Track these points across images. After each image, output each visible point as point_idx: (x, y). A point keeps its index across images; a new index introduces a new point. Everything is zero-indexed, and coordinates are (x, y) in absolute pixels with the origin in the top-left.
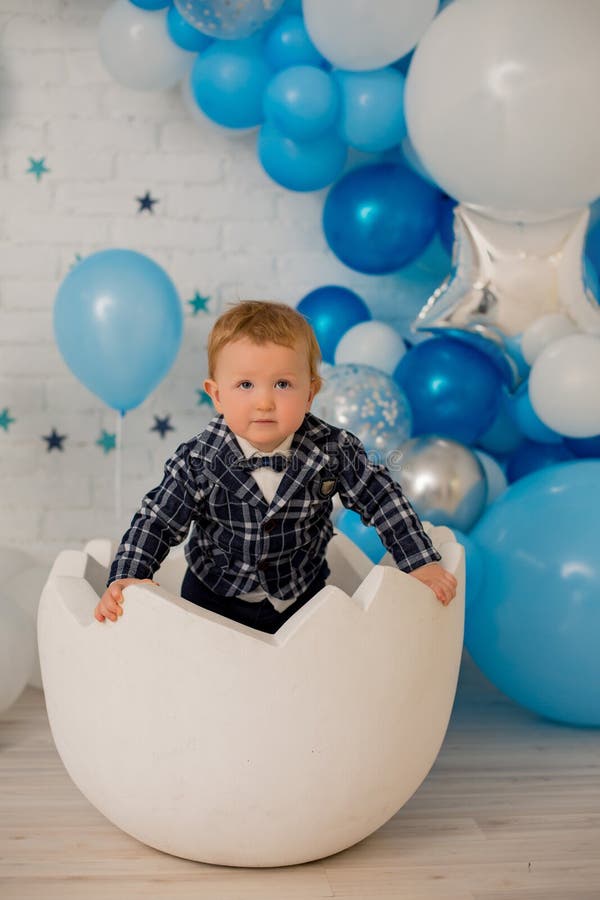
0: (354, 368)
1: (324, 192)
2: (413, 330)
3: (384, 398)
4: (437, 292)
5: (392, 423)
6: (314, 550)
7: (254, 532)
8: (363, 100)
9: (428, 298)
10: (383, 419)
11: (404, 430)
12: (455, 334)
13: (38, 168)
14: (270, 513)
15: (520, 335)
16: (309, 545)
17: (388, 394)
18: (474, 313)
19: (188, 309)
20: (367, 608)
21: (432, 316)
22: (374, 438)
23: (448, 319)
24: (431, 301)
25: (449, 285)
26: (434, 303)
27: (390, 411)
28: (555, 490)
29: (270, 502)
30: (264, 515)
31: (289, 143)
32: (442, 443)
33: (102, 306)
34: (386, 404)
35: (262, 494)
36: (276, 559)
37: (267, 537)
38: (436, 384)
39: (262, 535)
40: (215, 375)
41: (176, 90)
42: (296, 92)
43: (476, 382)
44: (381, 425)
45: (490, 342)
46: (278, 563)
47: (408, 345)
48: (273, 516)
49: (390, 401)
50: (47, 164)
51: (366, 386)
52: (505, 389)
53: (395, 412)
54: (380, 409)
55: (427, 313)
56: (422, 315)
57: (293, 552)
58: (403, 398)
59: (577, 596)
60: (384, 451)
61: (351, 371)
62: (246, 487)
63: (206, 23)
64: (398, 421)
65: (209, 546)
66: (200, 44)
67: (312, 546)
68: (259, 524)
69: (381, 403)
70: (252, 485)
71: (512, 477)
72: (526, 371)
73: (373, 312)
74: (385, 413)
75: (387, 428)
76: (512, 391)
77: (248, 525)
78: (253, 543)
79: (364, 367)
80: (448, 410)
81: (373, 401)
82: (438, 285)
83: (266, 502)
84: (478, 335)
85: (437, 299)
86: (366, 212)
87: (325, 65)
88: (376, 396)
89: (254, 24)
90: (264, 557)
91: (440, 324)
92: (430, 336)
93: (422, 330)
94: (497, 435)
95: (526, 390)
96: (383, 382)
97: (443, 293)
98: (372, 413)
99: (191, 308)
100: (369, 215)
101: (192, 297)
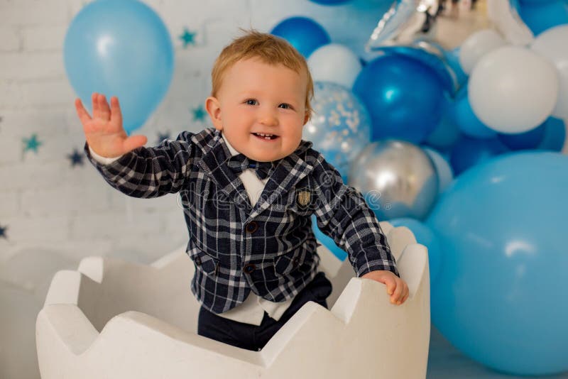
0: (319, 85)
2: (367, 50)
3: (347, 109)
4: (386, 16)
5: (355, 130)
6: (298, 258)
7: (238, 232)
9: (378, 23)
10: (346, 127)
11: (365, 135)
12: (403, 51)
14: (254, 215)
15: (458, 49)
16: (293, 252)
17: (350, 105)
18: (417, 33)
19: (177, 43)
20: (348, 321)
21: (382, 37)
22: (340, 144)
23: (395, 39)
24: (381, 24)
25: (396, 9)
26: (385, 25)
27: (352, 120)
28: (496, 180)
29: (254, 204)
30: (247, 216)
32: (398, 145)
33: (104, 44)
34: (348, 114)
35: (246, 193)
36: (259, 262)
37: (249, 238)
38: (390, 94)
39: (245, 236)
40: (219, 94)
43: (423, 90)
44: (346, 132)
45: (433, 56)
46: (262, 266)
47: (363, 63)
48: (256, 217)
49: (352, 111)
51: (331, 99)
52: (447, 95)
53: (357, 121)
54: (343, 119)
55: (379, 35)
56: (374, 37)
57: (276, 258)
58: (362, 108)
59: (521, 270)
60: (348, 154)
62: (233, 185)
64: (360, 127)
65: (198, 254)
67: (296, 254)
68: (243, 224)
69: (345, 114)
70: (238, 184)
71: (457, 170)
72: (465, 79)
74: (349, 123)
75: (351, 134)
76: (453, 96)
77: (233, 225)
78: (238, 243)
80: (399, 115)
81: (339, 113)
82: (387, 10)
83: (250, 203)
84: (422, 51)
85: (387, 23)
88: (340, 107)
90: (248, 258)
91: (389, 43)
92: (381, 54)
93: (375, 49)
94: (443, 133)
95: (466, 94)
96: (345, 96)
97: (391, 17)
98: (338, 123)
99: (182, 42)
101: (182, 34)
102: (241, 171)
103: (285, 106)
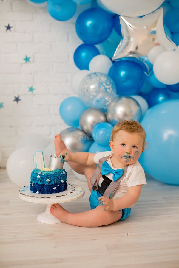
0: (96, 74)
3: (107, 85)
4: (118, 46)
5: (110, 92)
17: (108, 83)
22: (105, 97)
24: (117, 50)
25: (122, 42)
34: (108, 87)
38: (122, 73)
43: (136, 72)
44: (107, 93)
49: (109, 85)
51: (101, 81)
52: (146, 73)
53: (111, 89)
54: (106, 89)
56: (115, 55)
58: (112, 81)
69: (106, 87)
72: (151, 67)
74: (108, 90)
80: (128, 83)
81: (104, 86)
86: (89, 23)
88: (104, 84)
95: (153, 73)
96: (104, 79)
97: (120, 46)
99: (24, 61)
100: (90, 24)
101: (25, 58)
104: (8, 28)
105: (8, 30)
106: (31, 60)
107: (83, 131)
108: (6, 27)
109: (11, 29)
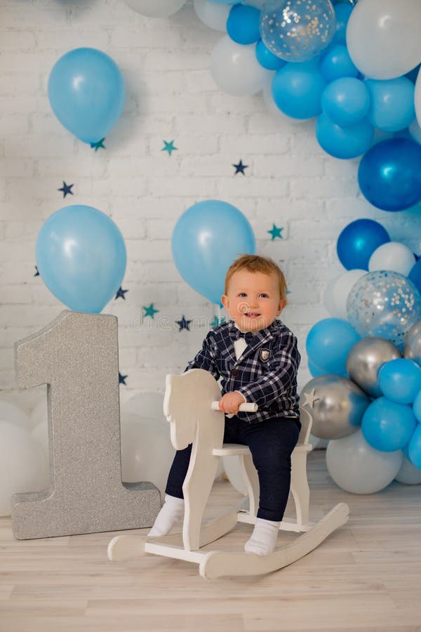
0: (384, 273)
1: (360, 158)
3: (405, 293)
5: (411, 309)
8: (387, 99)
10: (405, 306)
11: (418, 313)
13: (169, 147)
17: (407, 290)
22: (399, 319)
27: (409, 301)
31: (337, 127)
34: (406, 296)
35: (234, 354)
37: (233, 380)
39: (230, 378)
41: (259, 95)
42: (343, 95)
44: (404, 310)
47: (416, 257)
49: (409, 294)
50: (175, 145)
51: (393, 285)
53: (412, 301)
54: (402, 300)
58: (417, 292)
60: (406, 326)
61: (383, 275)
62: (228, 350)
63: (284, 53)
64: (415, 307)
66: (277, 65)
69: (403, 296)
70: (232, 348)
73: (391, 235)
74: (406, 302)
75: (408, 312)
79: (390, 272)
81: (400, 295)
86: (387, 171)
87: (360, 76)
88: (400, 291)
89: (315, 52)
96: (404, 282)
98: (398, 303)
99: (270, 236)
100: (389, 172)
101: (271, 228)
102: (235, 339)
103: (264, 296)
104: (240, 168)
105: (240, 174)
106: (283, 233)
107: (353, 380)
108: (235, 166)
109: (245, 170)
